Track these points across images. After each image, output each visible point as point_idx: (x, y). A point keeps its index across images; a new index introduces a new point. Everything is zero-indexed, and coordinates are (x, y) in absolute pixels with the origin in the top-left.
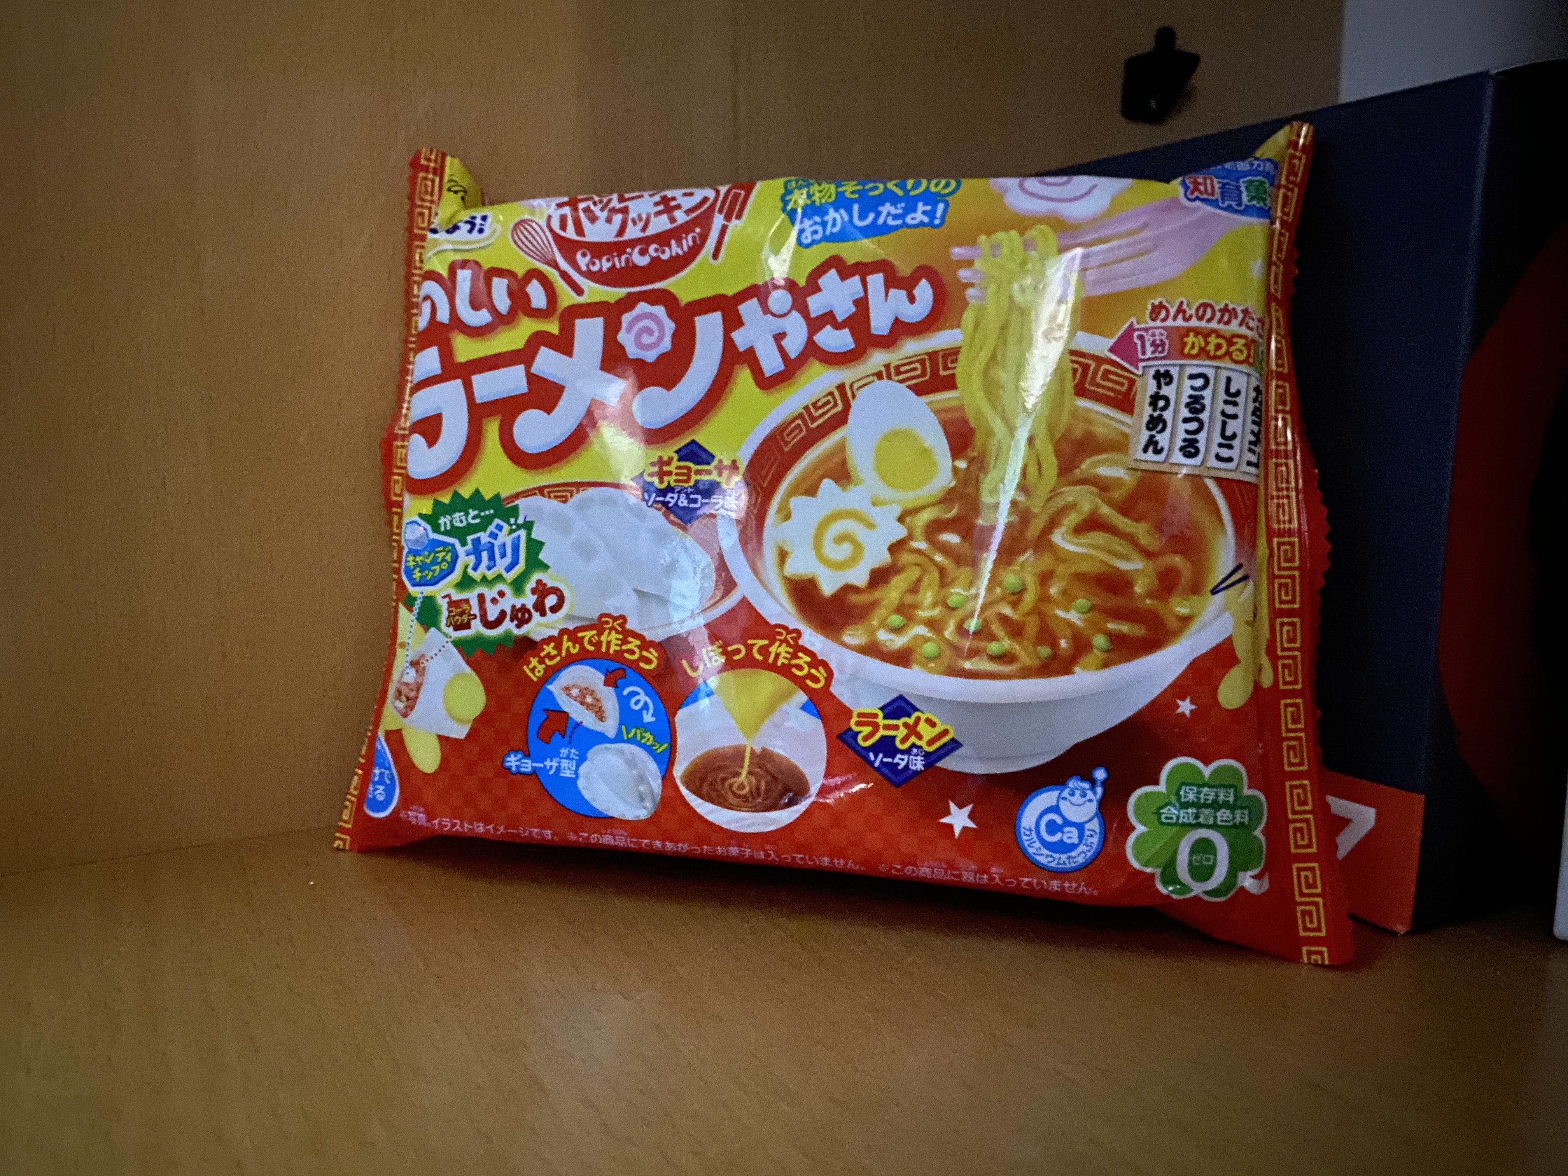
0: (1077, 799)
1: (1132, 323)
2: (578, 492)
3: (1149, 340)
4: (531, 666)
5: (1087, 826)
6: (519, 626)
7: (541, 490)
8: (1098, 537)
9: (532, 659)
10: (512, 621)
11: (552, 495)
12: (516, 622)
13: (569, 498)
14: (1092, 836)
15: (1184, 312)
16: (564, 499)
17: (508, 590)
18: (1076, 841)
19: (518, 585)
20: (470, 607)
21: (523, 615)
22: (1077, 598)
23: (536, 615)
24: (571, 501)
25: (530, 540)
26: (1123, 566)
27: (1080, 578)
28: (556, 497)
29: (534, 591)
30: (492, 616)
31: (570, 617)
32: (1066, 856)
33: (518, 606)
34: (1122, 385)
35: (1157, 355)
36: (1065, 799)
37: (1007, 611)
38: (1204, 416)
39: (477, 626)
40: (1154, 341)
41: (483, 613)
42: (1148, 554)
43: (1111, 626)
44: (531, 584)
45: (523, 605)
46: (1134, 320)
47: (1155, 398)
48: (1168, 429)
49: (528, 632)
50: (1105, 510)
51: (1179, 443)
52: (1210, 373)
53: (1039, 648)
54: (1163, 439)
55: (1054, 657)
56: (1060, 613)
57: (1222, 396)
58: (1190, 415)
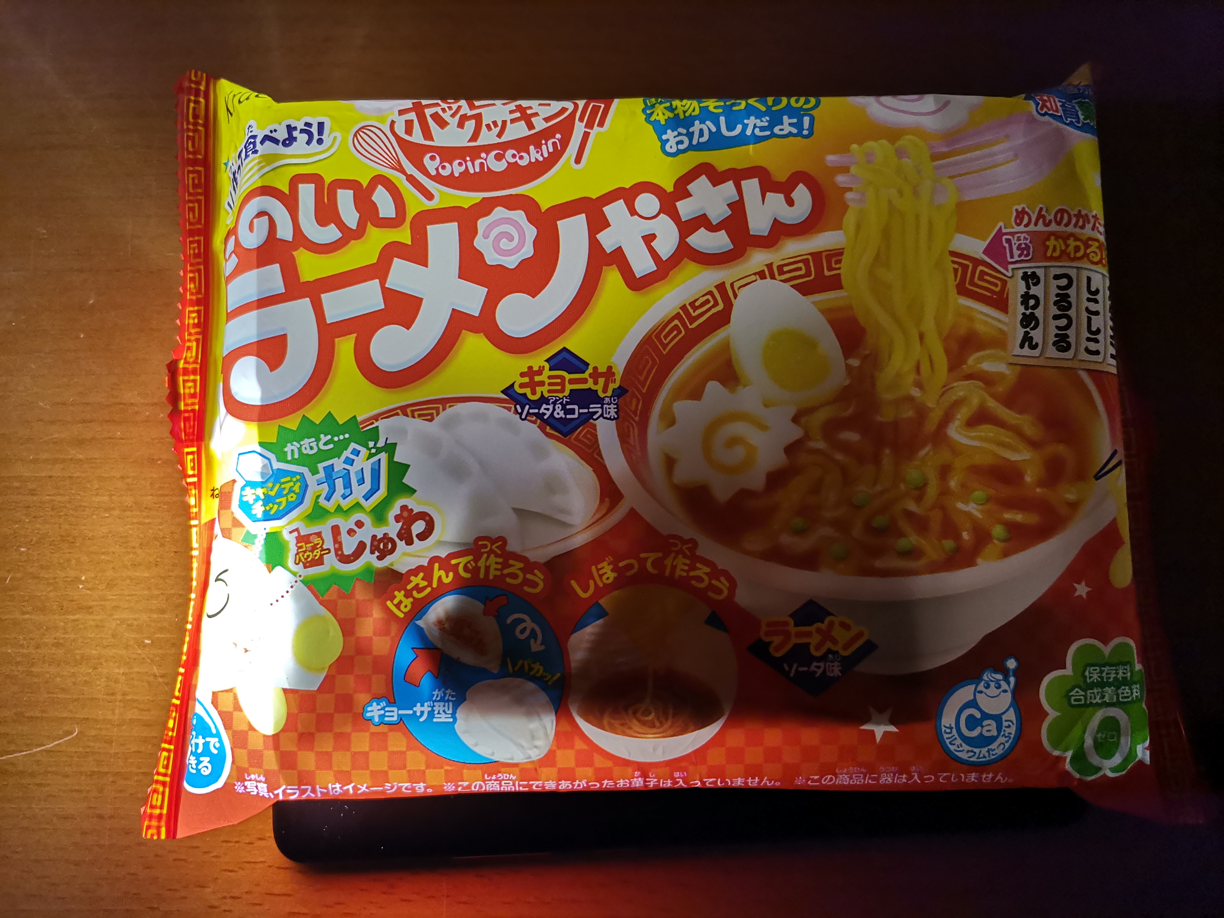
0: (992, 691)
1: (1001, 228)
2: (444, 409)
3: (1015, 244)
4: (396, 601)
5: (1004, 717)
6: (380, 558)
7: (403, 410)
8: (987, 430)
9: (396, 593)
10: (372, 552)
11: (416, 414)
12: (377, 554)
13: (435, 415)
14: (1009, 726)
15: (1044, 217)
16: (429, 417)
17: (367, 520)
18: (995, 734)
19: (379, 514)
20: (322, 539)
21: (385, 546)
22: (975, 490)
23: (401, 545)
24: (437, 419)
25: (391, 462)
26: (1014, 457)
27: (975, 470)
28: (419, 416)
29: (397, 519)
30: (348, 549)
31: (441, 543)
32: (986, 749)
33: (380, 536)
34: (996, 285)
35: (1022, 258)
36: (981, 692)
37: (912, 506)
38: (1072, 313)
39: (331, 561)
40: (1020, 244)
41: (337, 546)
42: (1034, 444)
43: (1008, 516)
44: (395, 510)
45: (385, 534)
46: (1001, 224)
47: (1026, 298)
48: (1041, 325)
49: (392, 564)
50: (992, 404)
51: (1052, 339)
52: (1073, 273)
53: (944, 542)
54: (1037, 335)
55: (958, 549)
56: (960, 506)
57: (1085, 295)
58: (1059, 313)
